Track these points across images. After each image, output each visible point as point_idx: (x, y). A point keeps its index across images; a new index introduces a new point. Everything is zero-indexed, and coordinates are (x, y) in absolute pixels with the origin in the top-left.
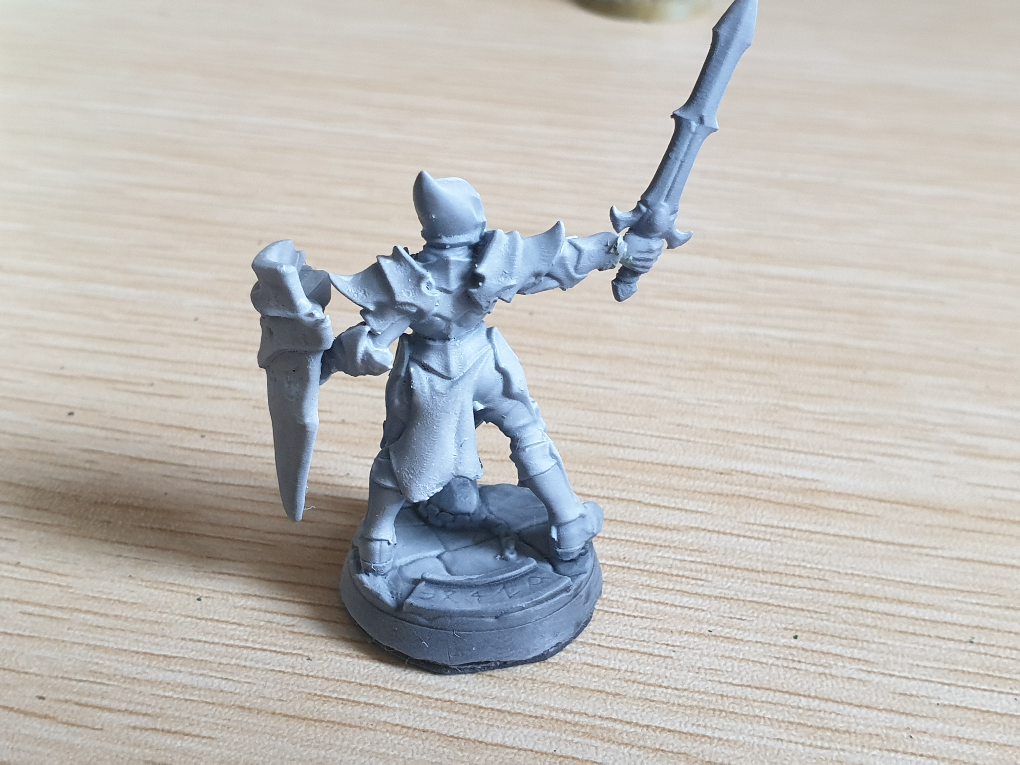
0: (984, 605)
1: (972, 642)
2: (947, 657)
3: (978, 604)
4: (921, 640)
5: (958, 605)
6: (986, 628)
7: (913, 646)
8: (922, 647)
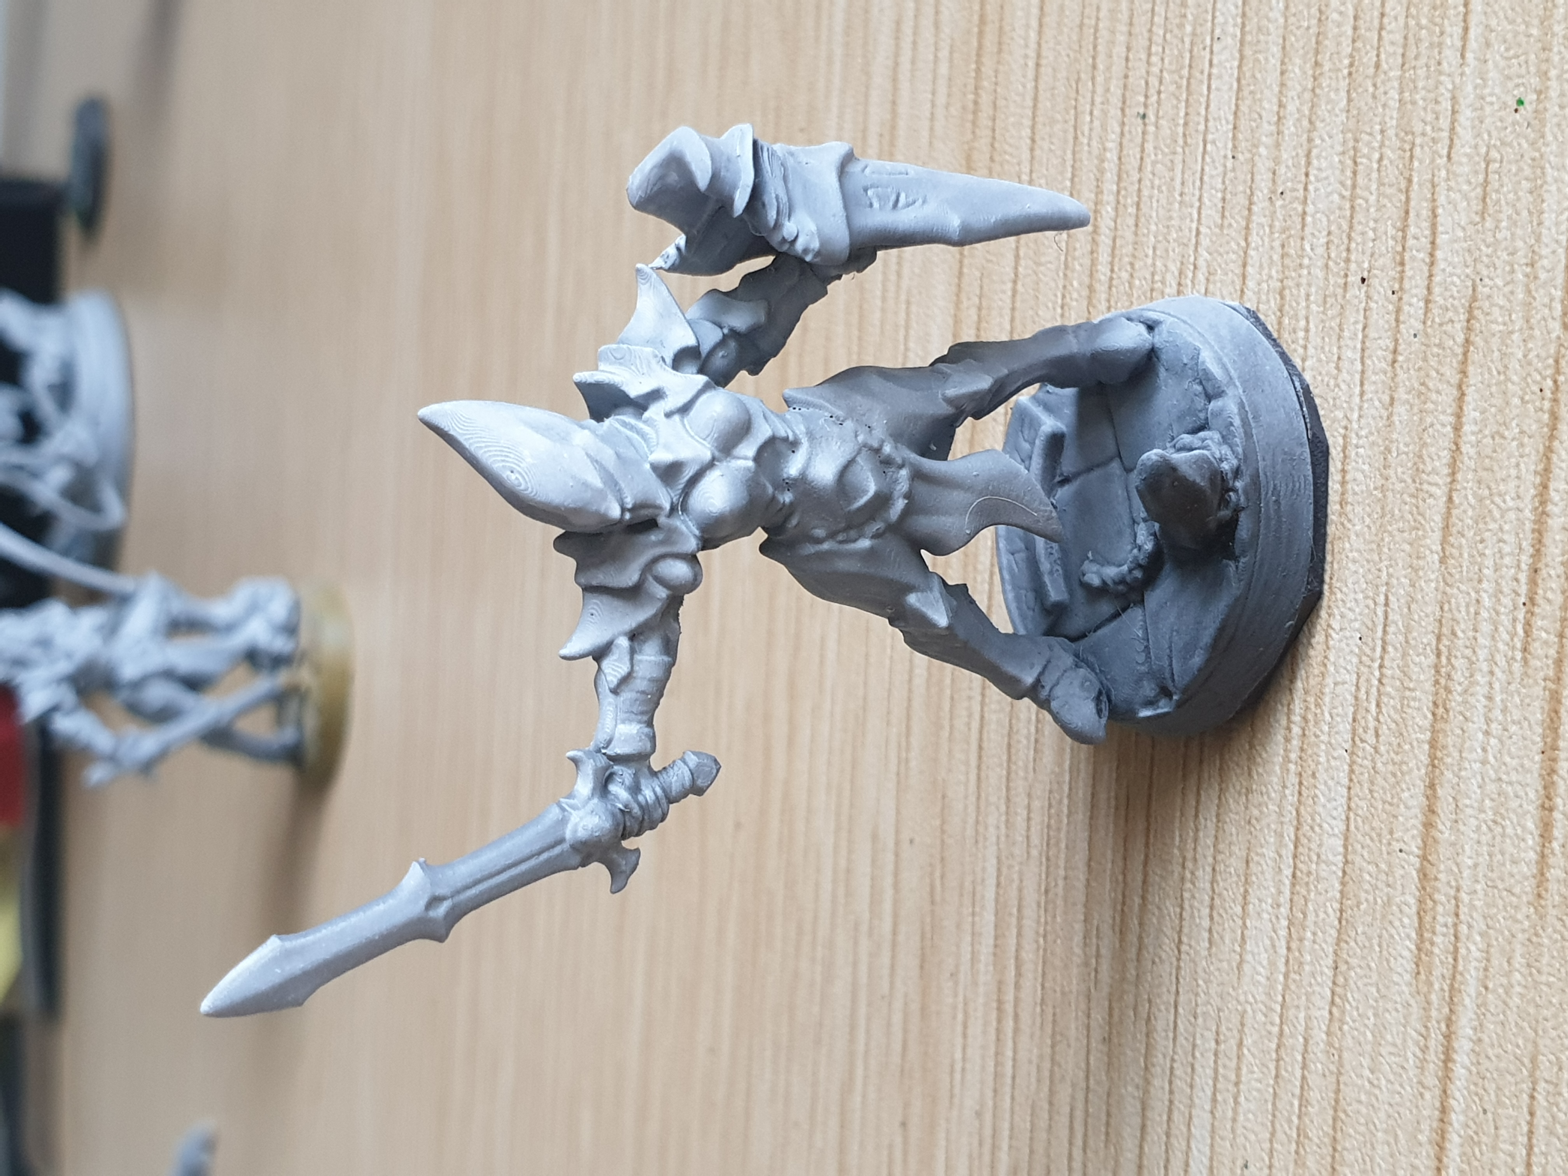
0: (1093, 103)
1: (1144, 116)
2: (1166, 150)
3: (1091, 113)
4: (1145, 193)
5: (1094, 143)
6: (1124, 96)
7: (1155, 204)
8: (1156, 191)
